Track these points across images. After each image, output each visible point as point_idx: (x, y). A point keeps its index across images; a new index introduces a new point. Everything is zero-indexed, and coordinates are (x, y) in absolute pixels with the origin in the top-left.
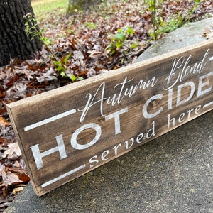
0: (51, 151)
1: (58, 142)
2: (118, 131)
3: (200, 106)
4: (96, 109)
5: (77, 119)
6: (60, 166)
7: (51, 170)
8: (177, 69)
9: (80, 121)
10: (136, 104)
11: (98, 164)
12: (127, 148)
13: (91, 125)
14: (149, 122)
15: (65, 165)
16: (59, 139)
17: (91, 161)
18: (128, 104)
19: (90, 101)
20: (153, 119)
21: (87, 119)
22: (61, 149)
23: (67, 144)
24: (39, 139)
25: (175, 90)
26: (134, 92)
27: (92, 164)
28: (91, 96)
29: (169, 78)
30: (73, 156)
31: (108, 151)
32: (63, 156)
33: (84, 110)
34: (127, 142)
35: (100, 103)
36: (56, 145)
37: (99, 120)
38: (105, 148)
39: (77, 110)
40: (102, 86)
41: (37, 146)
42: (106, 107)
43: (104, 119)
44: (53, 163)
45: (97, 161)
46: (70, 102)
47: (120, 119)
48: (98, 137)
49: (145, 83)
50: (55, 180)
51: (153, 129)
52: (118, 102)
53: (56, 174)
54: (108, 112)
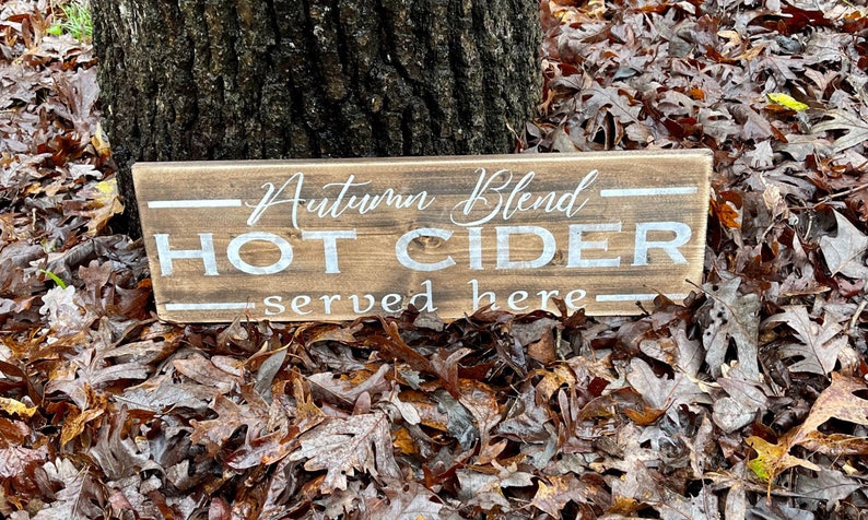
0: (189, 254)
1: (203, 243)
2: (332, 267)
3: (583, 293)
4: (281, 212)
5: (242, 218)
6: (203, 287)
7: (186, 286)
8: (489, 192)
9: (249, 222)
10: (377, 230)
11: (283, 315)
12: (356, 309)
13: (271, 237)
14: (414, 277)
15: (215, 287)
16: (206, 239)
17: (266, 301)
18: (356, 225)
19: (272, 196)
20: (425, 276)
21: (264, 223)
22: (208, 257)
23: (221, 254)
24: (171, 226)
25: (489, 232)
26: (372, 207)
27: (270, 309)
28: (272, 189)
29: (468, 204)
30: (229, 279)
31: (307, 299)
32: (212, 271)
33: (258, 208)
34: (355, 297)
35: (291, 205)
36: (198, 246)
37: (289, 234)
38: (302, 290)
39: (243, 203)
40: (297, 178)
41: (166, 236)
42: (303, 216)
43: (299, 236)
44: (191, 275)
45: (282, 309)
46: (232, 186)
47: (338, 247)
48: (284, 263)
49: (400, 197)
50: (192, 306)
51: (429, 295)
52: (333, 215)
53: (193, 297)
54: (310, 226)
